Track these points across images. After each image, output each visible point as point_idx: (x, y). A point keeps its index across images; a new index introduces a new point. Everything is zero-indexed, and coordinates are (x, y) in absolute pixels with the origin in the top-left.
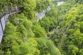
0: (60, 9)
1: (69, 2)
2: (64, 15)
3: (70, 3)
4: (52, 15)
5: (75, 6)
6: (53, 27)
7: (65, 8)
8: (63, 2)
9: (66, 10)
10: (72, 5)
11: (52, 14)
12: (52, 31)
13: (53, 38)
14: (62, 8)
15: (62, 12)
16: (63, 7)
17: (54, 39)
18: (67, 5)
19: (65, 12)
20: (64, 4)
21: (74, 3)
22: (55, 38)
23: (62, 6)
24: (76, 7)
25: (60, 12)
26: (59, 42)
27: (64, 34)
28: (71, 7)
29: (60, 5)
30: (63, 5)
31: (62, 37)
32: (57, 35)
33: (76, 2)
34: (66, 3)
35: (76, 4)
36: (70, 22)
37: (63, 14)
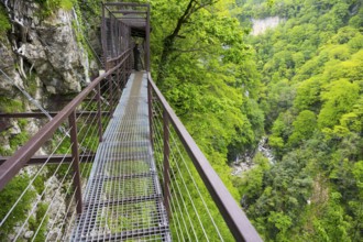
0: (266, 52)
1: (307, 22)
2: (285, 81)
3: (311, 27)
4: (240, 81)
5: (335, 37)
6: (245, 140)
7: (289, 45)
8: (277, 18)
9: (296, 56)
10: (322, 34)
11: (240, 77)
12: (238, 160)
13: (260, 203)
14: (274, 49)
15: (277, 67)
16: (280, 43)
17: (266, 215)
18: (298, 34)
19: (291, 64)
20: (285, 28)
21: (331, 26)
22: (273, 209)
23: (274, 38)
24: (342, 43)
25: (266, 66)
26: (296, 229)
27: (317, 186)
28: (316, 43)
29: (264, 33)
30: (278, 34)
31: (309, 202)
32: (279, 188)
33: (340, 20)
34: (293, 25)
35: (340, 31)
36: (349, 124)
37: (283, 75)
